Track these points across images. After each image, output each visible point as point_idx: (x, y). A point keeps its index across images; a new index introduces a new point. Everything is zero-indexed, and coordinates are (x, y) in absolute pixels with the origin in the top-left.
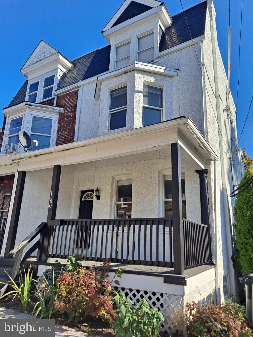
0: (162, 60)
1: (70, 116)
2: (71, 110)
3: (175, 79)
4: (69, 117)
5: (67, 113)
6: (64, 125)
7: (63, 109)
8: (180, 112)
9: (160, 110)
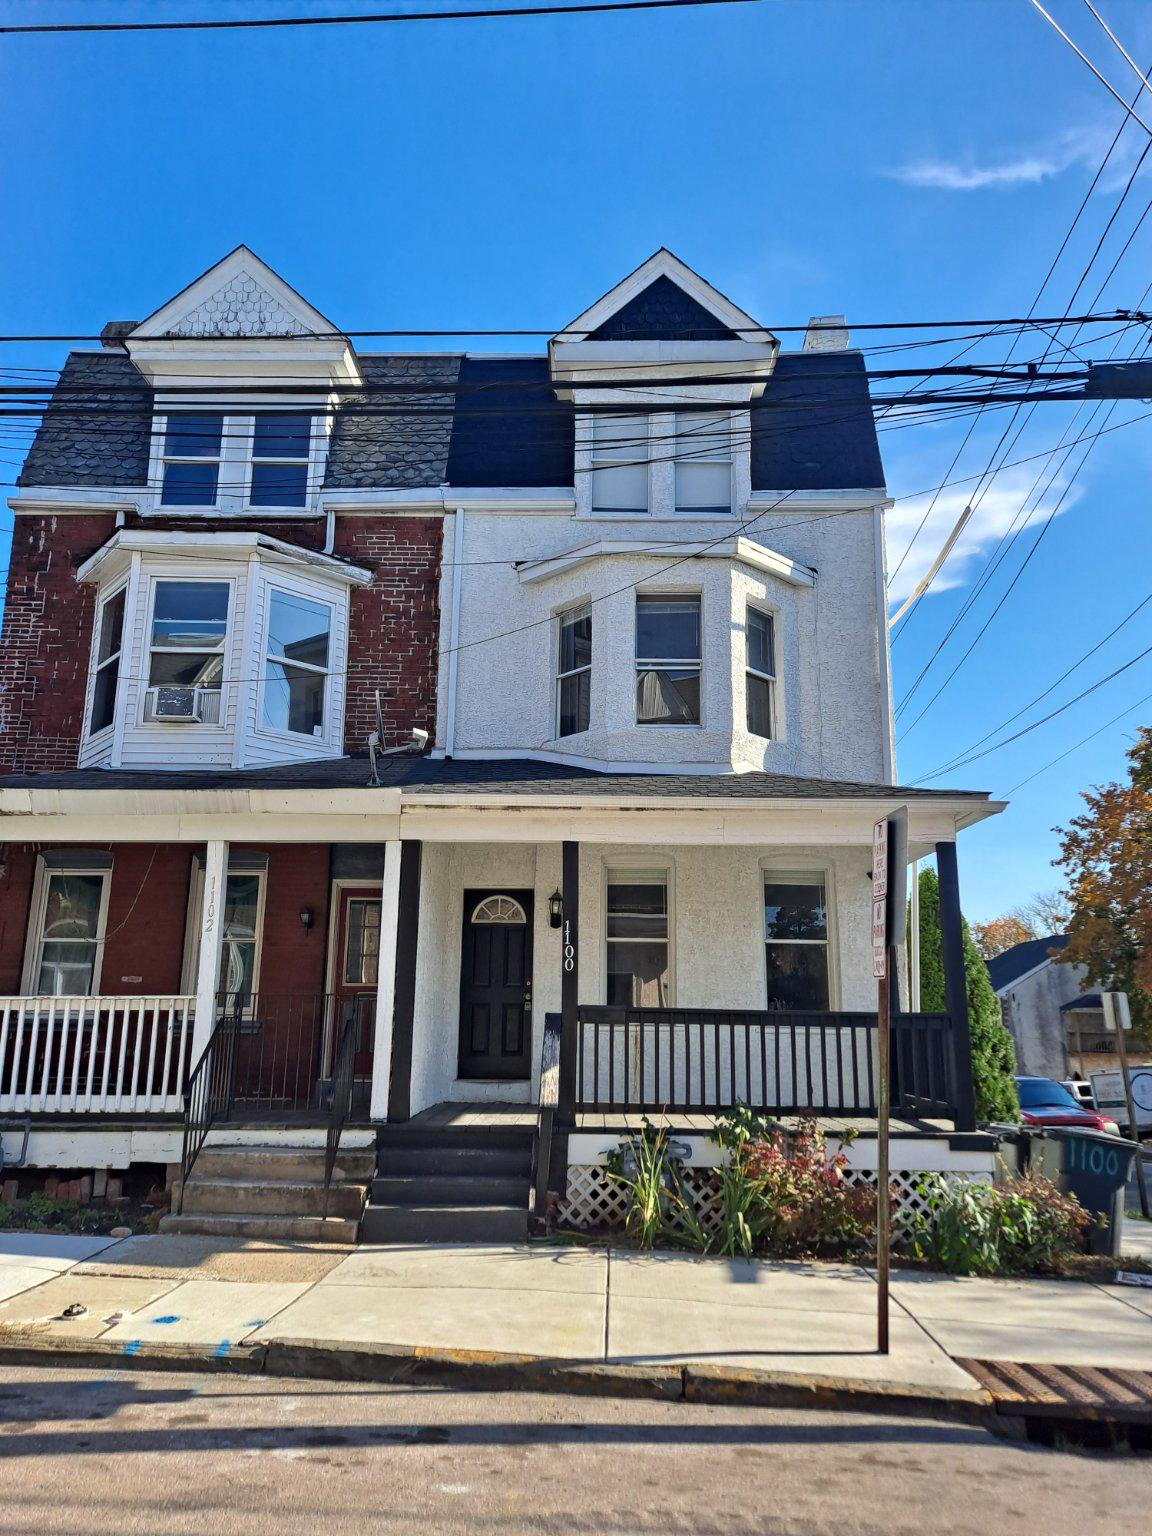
0: (764, 523)
1: (407, 611)
2: (406, 586)
3: (806, 596)
4: (398, 614)
5: (390, 594)
6: (379, 638)
7: (368, 574)
8: (822, 701)
9: (766, 682)
